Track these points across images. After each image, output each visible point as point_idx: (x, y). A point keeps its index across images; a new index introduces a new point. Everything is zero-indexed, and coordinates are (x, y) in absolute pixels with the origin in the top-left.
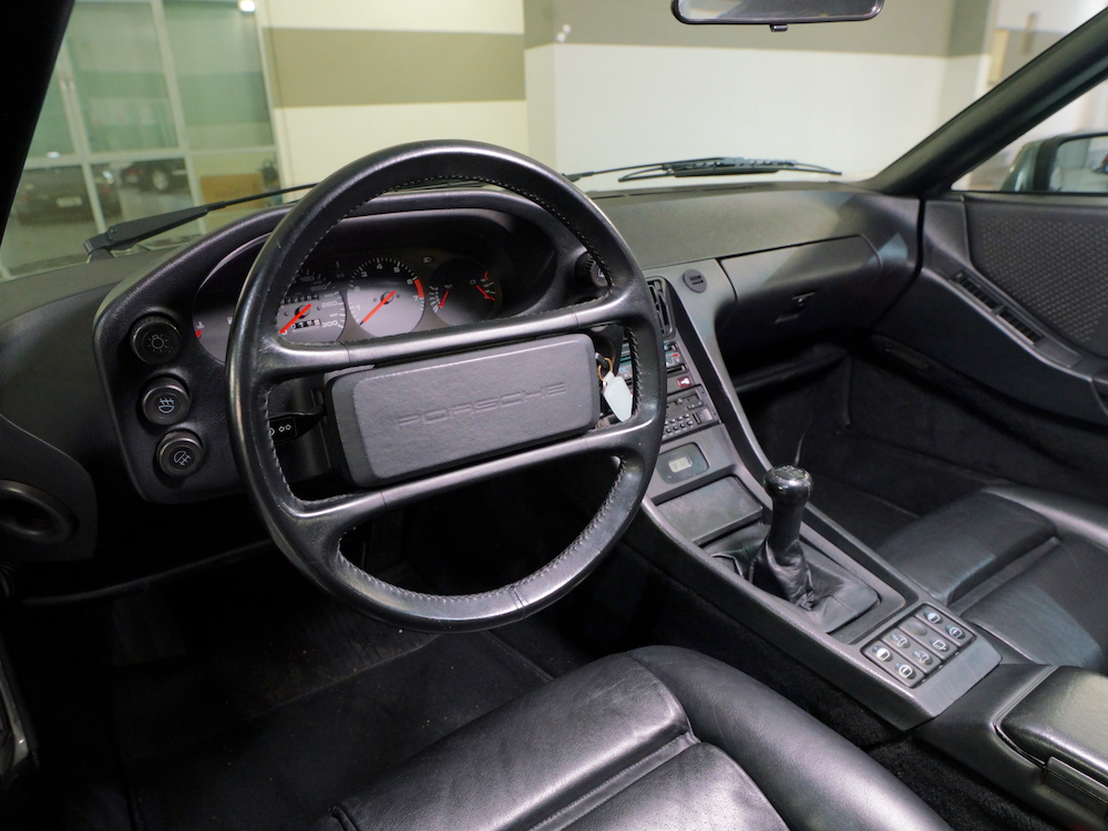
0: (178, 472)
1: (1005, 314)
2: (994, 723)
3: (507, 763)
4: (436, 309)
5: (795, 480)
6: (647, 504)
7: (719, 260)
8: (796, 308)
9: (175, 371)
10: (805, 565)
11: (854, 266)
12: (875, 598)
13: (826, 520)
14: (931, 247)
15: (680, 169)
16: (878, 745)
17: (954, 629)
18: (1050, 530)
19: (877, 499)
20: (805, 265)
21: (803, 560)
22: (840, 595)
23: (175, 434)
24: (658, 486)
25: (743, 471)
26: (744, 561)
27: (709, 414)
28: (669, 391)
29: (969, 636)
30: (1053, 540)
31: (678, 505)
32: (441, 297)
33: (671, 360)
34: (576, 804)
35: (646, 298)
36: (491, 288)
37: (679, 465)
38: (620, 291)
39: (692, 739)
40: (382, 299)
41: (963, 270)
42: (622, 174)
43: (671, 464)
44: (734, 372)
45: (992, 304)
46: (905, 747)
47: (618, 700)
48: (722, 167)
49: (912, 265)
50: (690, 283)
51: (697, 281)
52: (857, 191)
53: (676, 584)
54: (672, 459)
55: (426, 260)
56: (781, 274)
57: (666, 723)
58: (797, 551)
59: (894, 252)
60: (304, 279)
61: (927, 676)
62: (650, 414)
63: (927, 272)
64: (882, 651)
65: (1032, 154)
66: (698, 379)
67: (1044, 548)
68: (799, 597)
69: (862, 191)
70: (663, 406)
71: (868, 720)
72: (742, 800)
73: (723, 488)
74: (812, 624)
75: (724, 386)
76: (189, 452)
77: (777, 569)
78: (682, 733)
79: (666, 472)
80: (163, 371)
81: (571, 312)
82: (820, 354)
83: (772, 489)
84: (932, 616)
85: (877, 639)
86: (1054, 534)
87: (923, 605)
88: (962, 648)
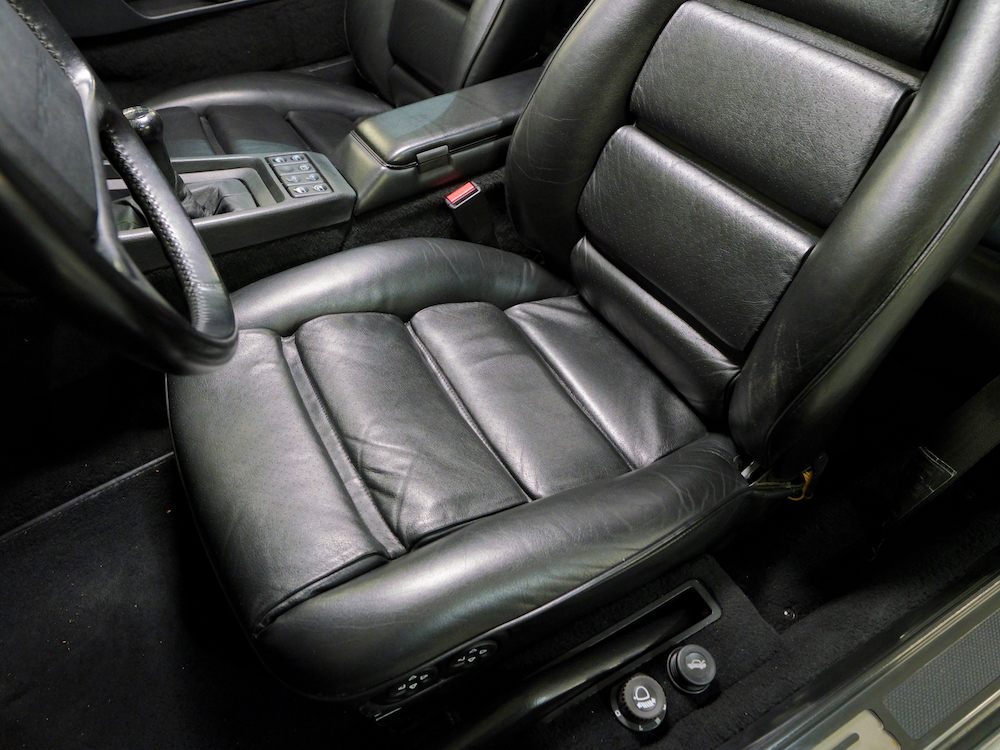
2: (384, 165)
12: (238, 181)
17: (295, 157)
22: (226, 193)
30: (202, 119)
46: (355, 230)
61: (326, 182)
71: (331, 234)
84: (278, 160)
85: (286, 188)
86: (199, 116)
87: (266, 159)
88: (311, 162)
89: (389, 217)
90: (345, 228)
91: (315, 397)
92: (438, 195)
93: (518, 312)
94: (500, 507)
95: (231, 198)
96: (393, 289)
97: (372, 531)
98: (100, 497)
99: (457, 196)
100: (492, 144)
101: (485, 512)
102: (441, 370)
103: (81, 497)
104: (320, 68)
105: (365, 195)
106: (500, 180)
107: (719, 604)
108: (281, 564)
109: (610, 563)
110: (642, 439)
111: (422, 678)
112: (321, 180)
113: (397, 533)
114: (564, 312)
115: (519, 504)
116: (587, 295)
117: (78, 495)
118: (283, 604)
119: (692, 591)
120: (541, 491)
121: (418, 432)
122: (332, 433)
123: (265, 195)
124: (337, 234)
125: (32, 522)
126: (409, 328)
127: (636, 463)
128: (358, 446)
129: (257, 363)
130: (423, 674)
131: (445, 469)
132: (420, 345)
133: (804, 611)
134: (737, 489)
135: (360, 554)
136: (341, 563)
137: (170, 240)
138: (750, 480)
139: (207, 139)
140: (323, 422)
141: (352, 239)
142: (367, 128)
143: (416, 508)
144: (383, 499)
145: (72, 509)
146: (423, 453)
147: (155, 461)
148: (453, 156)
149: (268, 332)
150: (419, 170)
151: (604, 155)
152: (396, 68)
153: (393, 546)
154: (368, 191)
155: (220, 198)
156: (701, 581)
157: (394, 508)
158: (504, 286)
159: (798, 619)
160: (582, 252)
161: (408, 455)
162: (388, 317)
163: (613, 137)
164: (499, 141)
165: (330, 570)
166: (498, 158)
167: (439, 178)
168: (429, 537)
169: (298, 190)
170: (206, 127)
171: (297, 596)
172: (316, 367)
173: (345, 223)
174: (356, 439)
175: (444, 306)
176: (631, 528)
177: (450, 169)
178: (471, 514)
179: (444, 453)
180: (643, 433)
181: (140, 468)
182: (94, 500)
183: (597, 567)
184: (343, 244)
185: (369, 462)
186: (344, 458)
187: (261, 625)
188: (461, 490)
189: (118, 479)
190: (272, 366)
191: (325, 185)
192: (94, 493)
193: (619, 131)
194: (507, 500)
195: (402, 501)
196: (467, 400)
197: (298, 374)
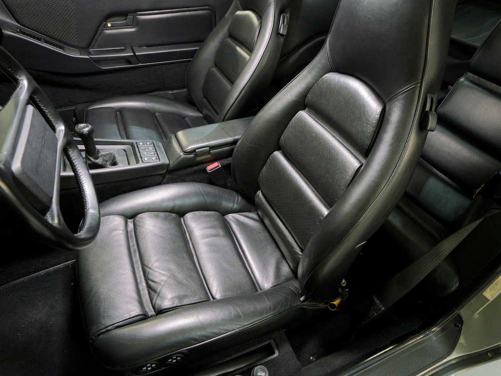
1: (46, 42)
2: (182, 153)
17: (148, 143)
22: (117, 156)
30: (118, 113)
39: (130, 221)
41: (18, 28)
45: (39, 39)
63: (5, 32)
78: (127, 221)
84: (141, 144)
85: (141, 157)
86: (117, 111)
87: (136, 143)
88: (154, 146)
89: (182, 172)
90: (163, 175)
91: (136, 247)
92: (204, 165)
93: (230, 217)
94: (197, 301)
95: (118, 159)
96: (178, 203)
97: (145, 305)
98: (44, 274)
99: (211, 167)
100: (228, 148)
101: (190, 303)
102: (191, 240)
103: (37, 273)
104: (175, 92)
105: (173, 163)
106: (230, 162)
107: (279, 351)
108: (105, 315)
109: (231, 329)
110: (267, 278)
111: (153, 366)
112: (156, 155)
113: (154, 307)
114: (249, 220)
115: (207, 300)
116: (260, 213)
117: (36, 272)
118: (103, 330)
119: (270, 344)
120: (218, 296)
121: (172, 266)
122: (139, 263)
123: (132, 159)
124: (160, 178)
125: (15, 282)
126: (182, 220)
127: (262, 288)
128: (148, 270)
129: (115, 230)
130: (154, 364)
131: (180, 283)
132: (185, 228)
133: (319, 357)
134: (295, 304)
135: (137, 314)
136: (129, 317)
137: (83, 189)
138: (303, 302)
139: (117, 123)
140: (136, 258)
141: (165, 180)
142: (180, 134)
143: (163, 298)
144: (152, 293)
145: (33, 278)
146: (173, 276)
147: (70, 262)
148: (211, 151)
149: (123, 217)
150: (196, 155)
151: (268, 161)
152: (205, 99)
153: (151, 312)
154: (174, 162)
155: (114, 158)
156: (274, 340)
157: (155, 297)
158: (227, 204)
159: (316, 360)
160: (258, 196)
161: (166, 275)
162: (174, 215)
163: (272, 155)
164: (232, 147)
165: (124, 319)
166: (230, 154)
167: (204, 159)
168: (166, 311)
169: (146, 159)
170: (119, 117)
171: (109, 328)
172: (140, 235)
173: (163, 173)
174: (148, 267)
175: (198, 212)
176: (242, 316)
177: (209, 156)
178: (185, 303)
179: (180, 276)
180: (267, 276)
181: (64, 264)
182: (42, 276)
183: (225, 330)
184: (161, 181)
185: (151, 277)
186: (142, 273)
187: (94, 337)
188: (182, 293)
189: (54, 267)
190: (121, 232)
191: (157, 157)
192: (42, 272)
193: (275, 152)
194: (200, 299)
195: (158, 295)
196: (198, 254)
197: (132, 236)
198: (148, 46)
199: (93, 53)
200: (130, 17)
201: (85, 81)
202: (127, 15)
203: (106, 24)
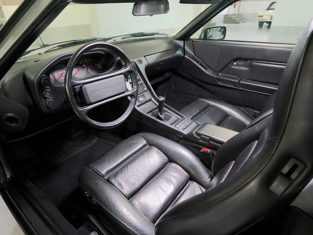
0: (51, 106)
1: (200, 64)
2: (194, 133)
3: (117, 154)
4: (89, 71)
5: (162, 99)
6: (136, 107)
7: (145, 56)
8: (161, 66)
9: (48, 87)
10: (165, 115)
11: (172, 56)
12: (177, 119)
13: (169, 106)
14: (186, 51)
15: (134, 35)
16: (179, 141)
17: (190, 121)
18: (209, 105)
19: (181, 105)
20: (162, 56)
21: (165, 113)
22: (171, 119)
23: (48, 99)
24: (138, 104)
25: (153, 99)
26: (155, 116)
27: (146, 89)
28: (138, 84)
29: (192, 122)
30: (210, 107)
31: (142, 107)
32: (90, 69)
33: (138, 78)
34: (130, 159)
35: (133, 67)
36: (100, 66)
37: (141, 99)
38: (128, 66)
39: (148, 146)
40: (78, 70)
41: (193, 56)
42: (122, 37)
43: (139, 99)
44: (150, 80)
45: (198, 62)
46: (182, 140)
47: (135, 142)
48: (143, 35)
49: (183, 55)
50: (139, 62)
51: (141, 61)
52: (171, 39)
53: (143, 121)
54: (140, 98)
55: (86, 61)
56: (158, 58)
57: (144, 144)
58: (163, 112)
59: (179, 52)
60: (62, 67)
61: (185, 129)
62: (135, 88)
63: (186, 56)
64: (178, 126)
65: (204, 31)
66: (143, 82)
67: (208, 109)
68: (165, 120)
69: (173, 39)
70: (138, 87)
71: (177, 137)
72: (158, 153)
73: (150, 103)
74: (167, 124)
75: (148, 83)
76: (52, 103)
77: (160, 115)
78: (147, 145)
79: (139, 101)
80: (46, 87)
81: (120, 71)
82: (167, 75)
83: (158, 101)
84: (186, 120)
85: (177, 124)
88: (191, 124)
91: (137, 156)
99: (204, 150)
112: (185, 127)
113: (109, 177)
126: (168, 164)
143: (114, 177)
148: (210, 141)
150: (200, 139)
163: (231, 161)
173: (181, 138)
178: (118, 187)
193: (233, 161)
197: (141, 151)
198: (252, 80)
199: (220, 75)
200: (248, 62)
201: (210, 87)
202: (247, 61)
203: (234, 63)
